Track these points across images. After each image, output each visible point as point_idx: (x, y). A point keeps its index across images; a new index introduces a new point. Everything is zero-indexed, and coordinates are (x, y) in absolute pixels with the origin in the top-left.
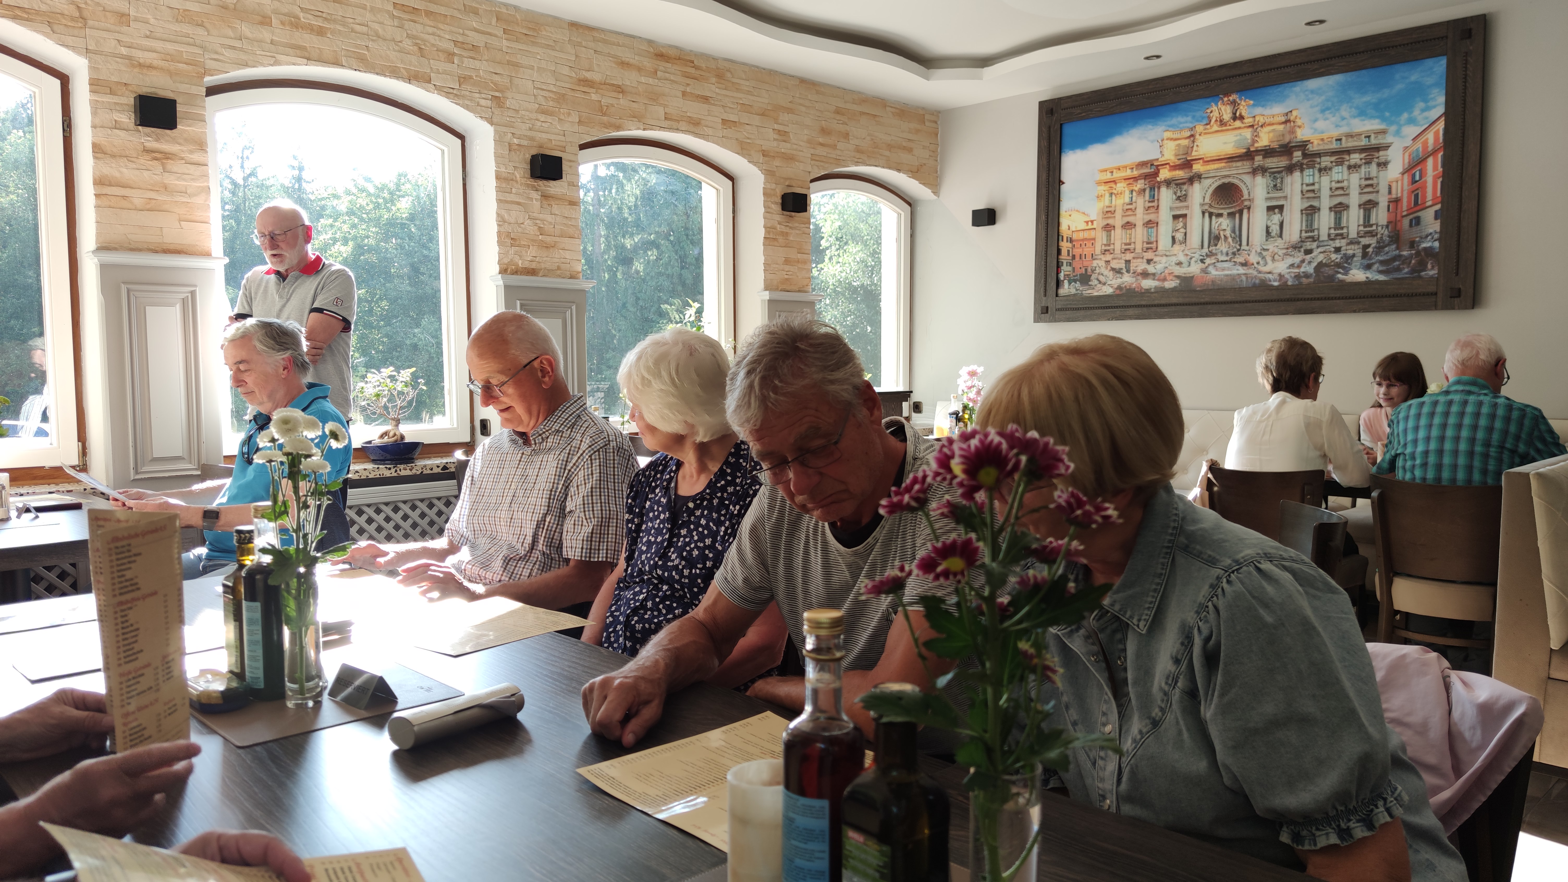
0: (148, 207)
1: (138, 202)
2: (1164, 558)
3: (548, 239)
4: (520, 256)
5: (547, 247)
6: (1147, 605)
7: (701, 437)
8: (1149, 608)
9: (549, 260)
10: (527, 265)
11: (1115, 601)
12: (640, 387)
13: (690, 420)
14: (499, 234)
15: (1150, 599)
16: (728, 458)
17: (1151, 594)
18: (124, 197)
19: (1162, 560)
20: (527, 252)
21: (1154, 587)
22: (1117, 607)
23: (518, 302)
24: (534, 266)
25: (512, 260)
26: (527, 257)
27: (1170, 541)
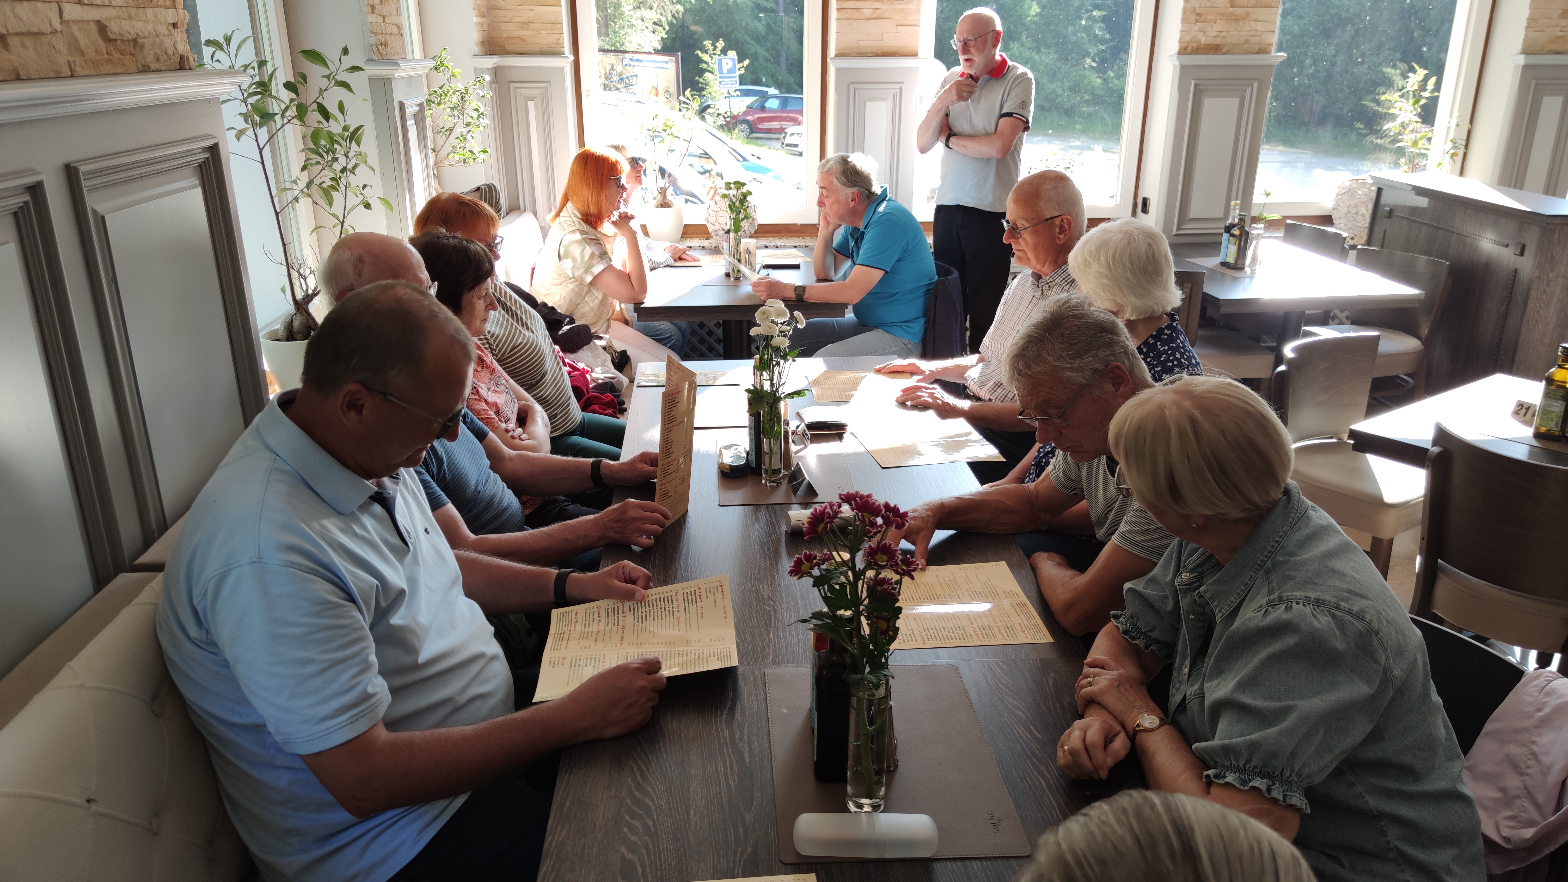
0: (874, 16)
1: (867, 13)
2: (1254, 572)
3: (1239, 11)
4: (1204, 32)
5: (1237, 19)
6: (1229, 603)
7: (1128, 315)
8: (1230, 605)
9: (1234, 34)
10: (1210, 41)
11: (1208, 590)
12: (1082, 267)
13: (1119, 301)
14: (1185, 9)
15: (1233, 599)
16: (1148, 338)
17: (1235, 595)
18: (857, 9)
19: (1251, 573)
20: (1212, 27)
21: (1239, 591)
22: (1208, 595)
23: (1193, 83)
24: (1218, 41)
25: (1194, 37)
26: (1211, 33)
27: (1262, 561)
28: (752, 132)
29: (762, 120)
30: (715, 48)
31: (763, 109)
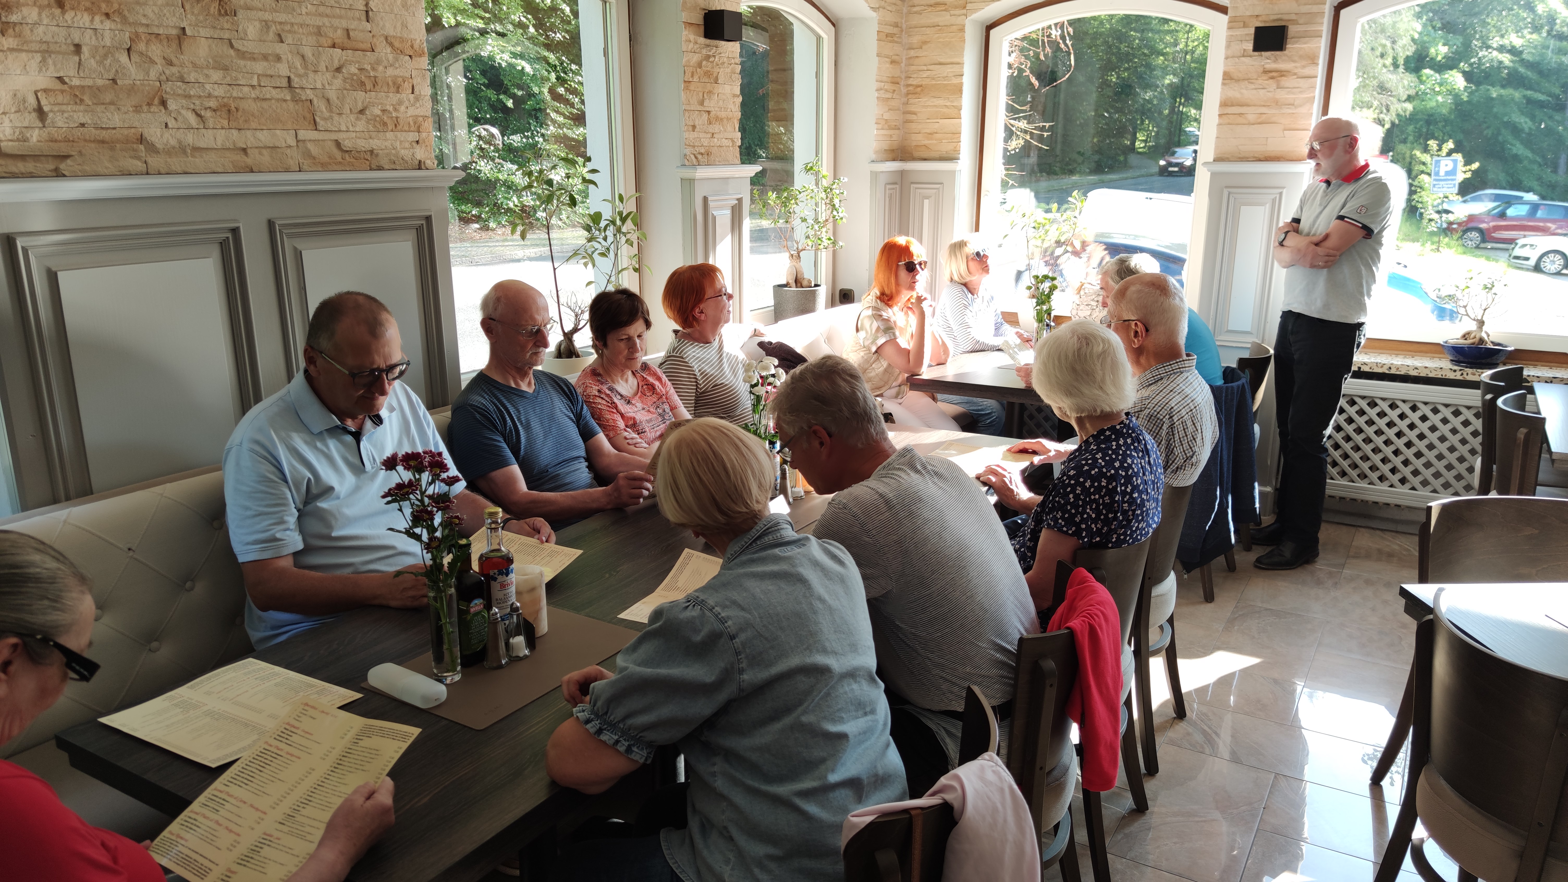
0: (1259, 121)
1: (1251, 118)
18: (1241, 114)
28: (1484, 240)
29: (1497, 228)
30: (1440, 150)
31: (1502, 215)
